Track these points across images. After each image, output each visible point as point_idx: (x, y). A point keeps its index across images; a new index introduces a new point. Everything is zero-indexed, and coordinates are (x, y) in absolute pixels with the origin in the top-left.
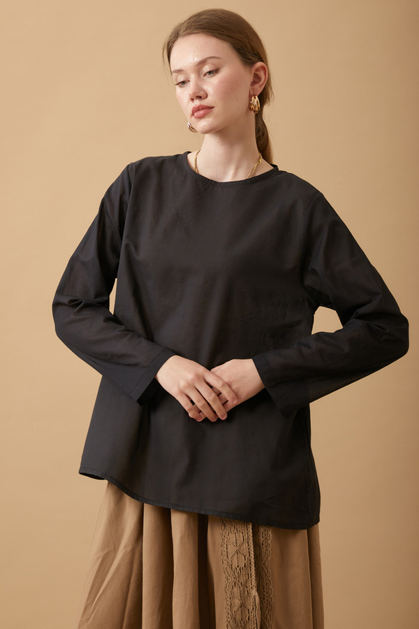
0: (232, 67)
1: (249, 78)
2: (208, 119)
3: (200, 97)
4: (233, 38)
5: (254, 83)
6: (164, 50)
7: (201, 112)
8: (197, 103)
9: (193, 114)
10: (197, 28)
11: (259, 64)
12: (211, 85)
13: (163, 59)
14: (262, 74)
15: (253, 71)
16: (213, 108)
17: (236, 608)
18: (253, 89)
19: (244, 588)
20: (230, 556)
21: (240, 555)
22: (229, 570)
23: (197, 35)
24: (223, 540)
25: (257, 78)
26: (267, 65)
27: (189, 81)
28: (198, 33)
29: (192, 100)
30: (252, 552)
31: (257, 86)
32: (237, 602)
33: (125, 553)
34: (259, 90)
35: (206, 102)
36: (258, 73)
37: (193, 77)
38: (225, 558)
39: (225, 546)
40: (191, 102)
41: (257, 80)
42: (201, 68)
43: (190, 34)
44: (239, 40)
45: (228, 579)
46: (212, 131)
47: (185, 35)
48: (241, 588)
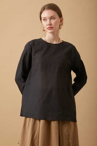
5: (60, 22)
7: (50, 28)
8: (50, 26)
12: (53, 22)
15: (61, 19)
16: (53, 27)
40: (47, 26)
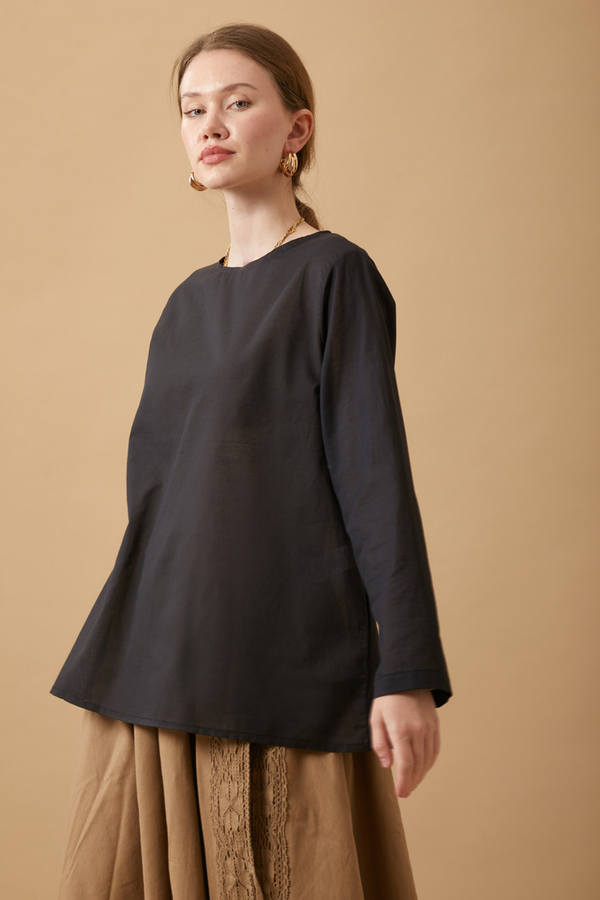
0: (268, 104)
1: (288, 128)
2: (223, 168)
3: (217, 136)
4: (278, 67)
6: (175, 67)
8: (212, 142)
9: (201, 159)
10: (231, 42)
11: (305, 111)
12: (237, 124)
13: (172, 78)
14: (305, 125)
15: (295, 120)
16: (234, 153)
17: (230, 887)
18: (290, 144)
19: (239, 861)
20: (222, 813)
21: (233, 813)
22: (221, 833)
23: (231, 51)
24: (214, 790)
25: (298, 130)
26: (313, 113)
27: (204, 112)
28: (231, 48)
29: (206, 137)
30: (247, 812)
31: (295, 141)
32: (232, 879)
33: (110, 784)
34: (299, 147)
35: (224, 144)
36: (299, 123)
37: (211, 107)
38: (216, 815)
39: (216, 797)
40: (202, 141)
41: (296, 134)
42: (228, 96)
43: (219, 48)
44: (285, 73)
45: (219, 846)
46: (228, 185)
47: (211, 49)
48: (236, 859)
